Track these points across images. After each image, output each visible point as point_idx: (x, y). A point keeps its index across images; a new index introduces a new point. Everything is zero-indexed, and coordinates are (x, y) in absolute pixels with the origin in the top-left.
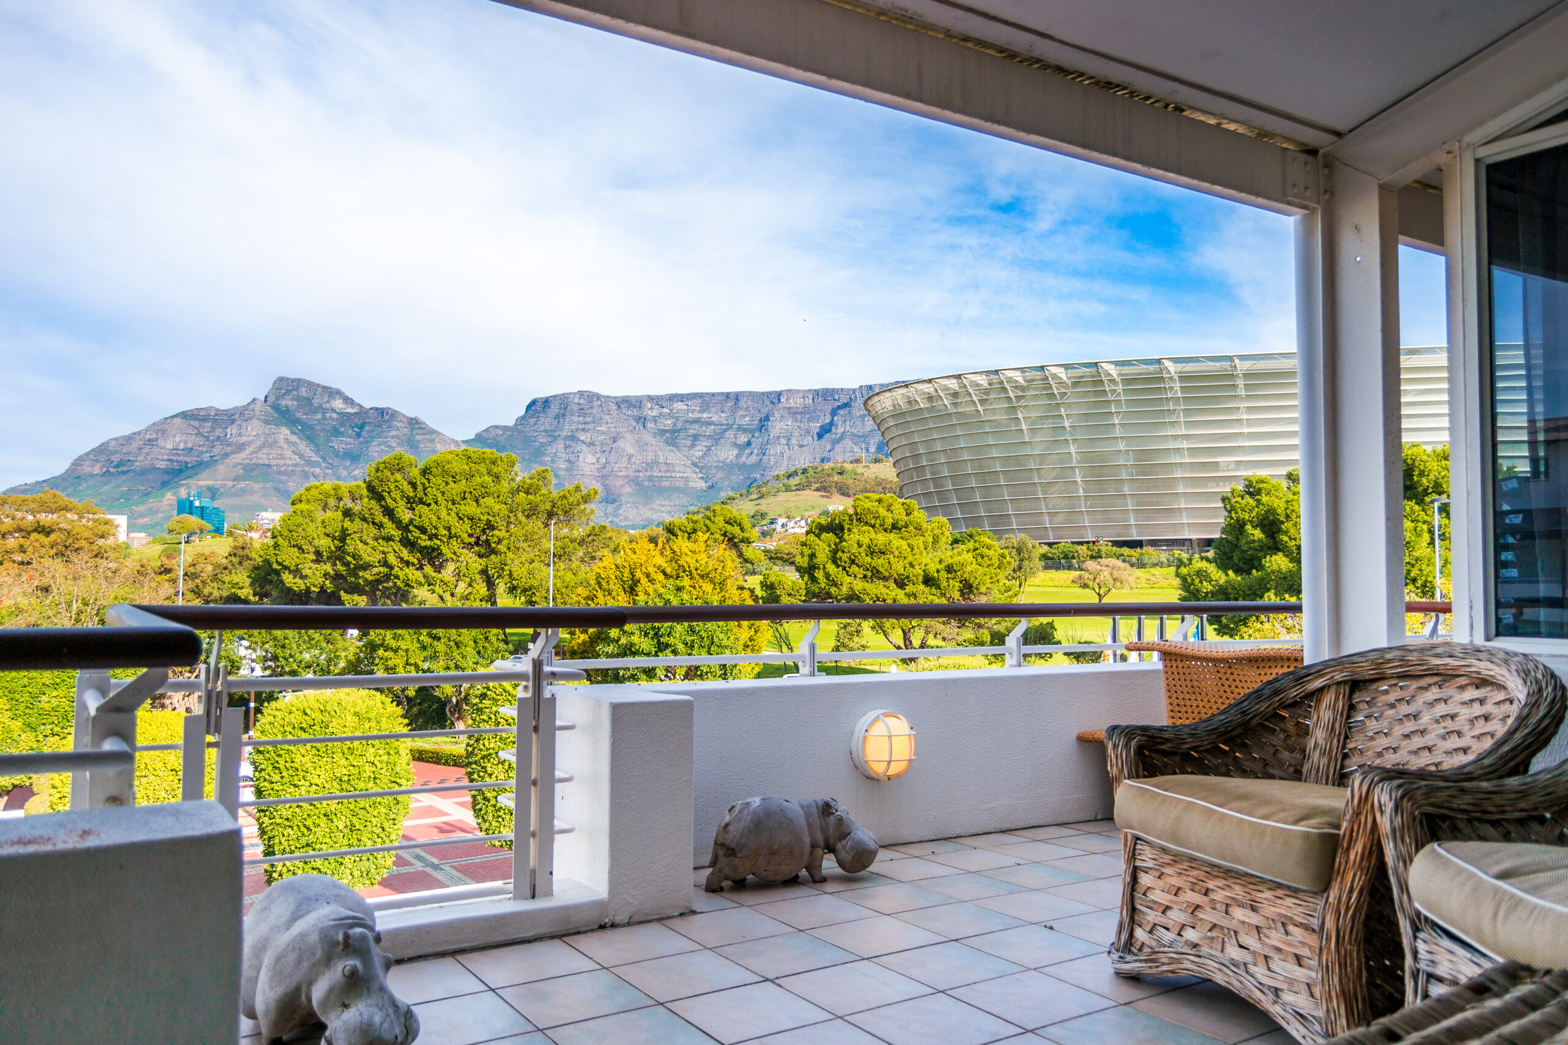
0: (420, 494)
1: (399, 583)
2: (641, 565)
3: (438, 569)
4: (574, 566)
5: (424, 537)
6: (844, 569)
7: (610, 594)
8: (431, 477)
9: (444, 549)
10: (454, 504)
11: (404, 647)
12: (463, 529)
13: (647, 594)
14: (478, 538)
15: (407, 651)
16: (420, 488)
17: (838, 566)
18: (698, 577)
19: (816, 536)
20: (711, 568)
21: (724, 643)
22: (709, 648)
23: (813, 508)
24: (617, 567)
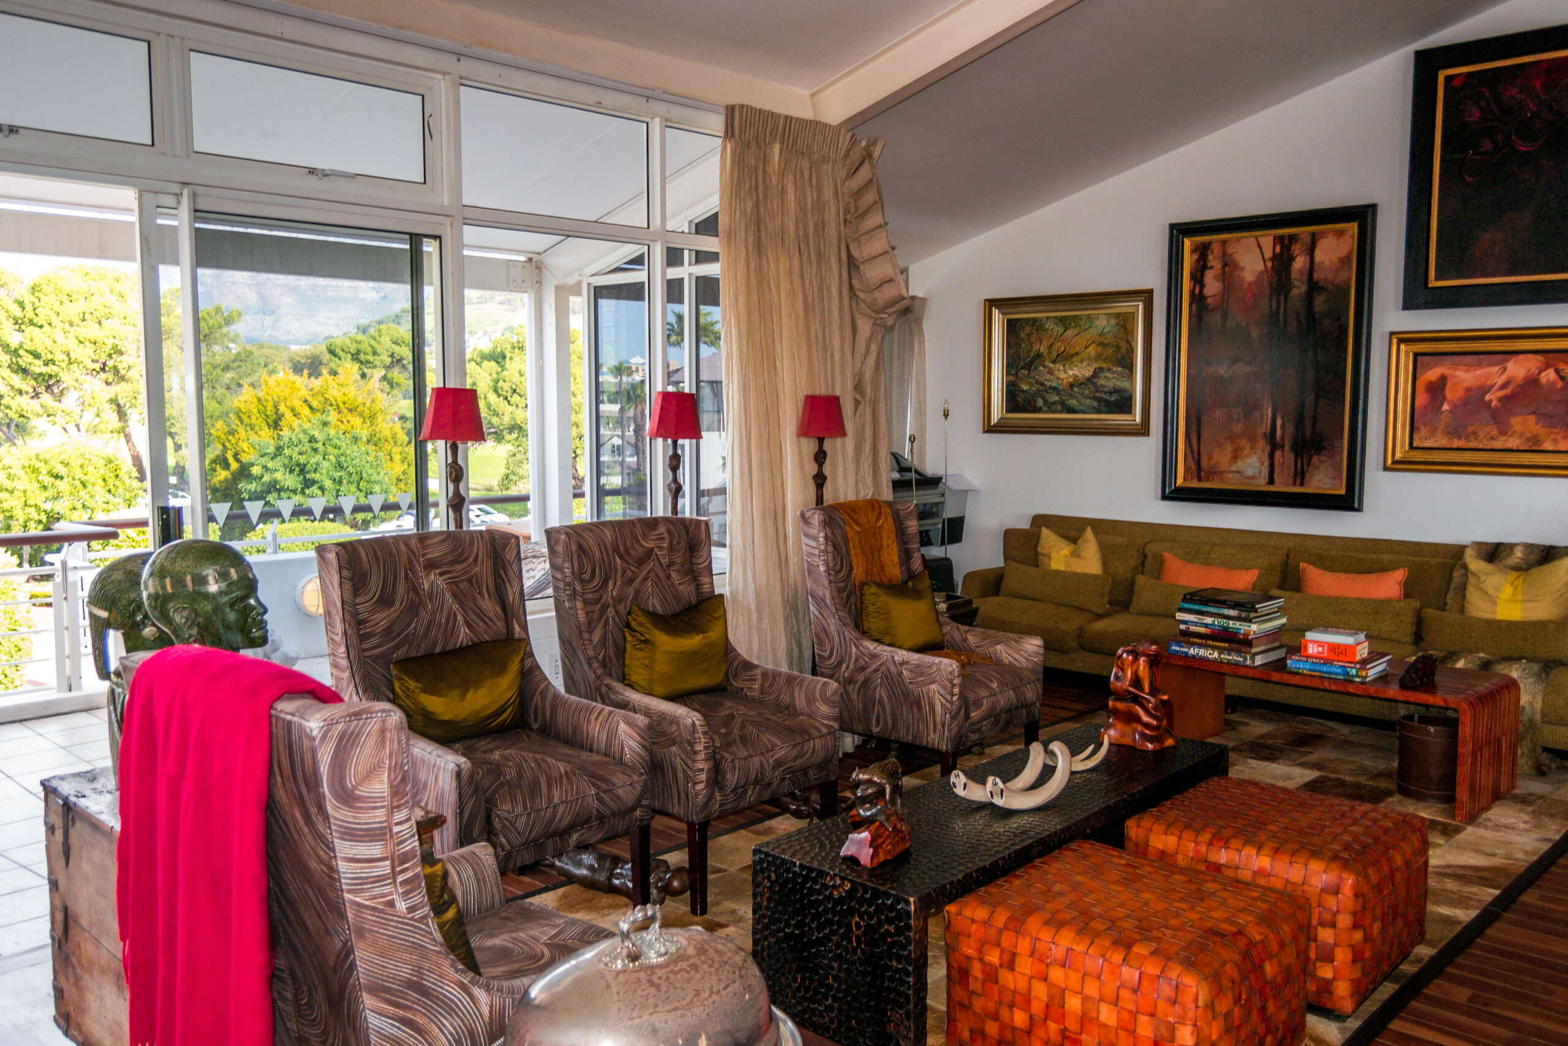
0: (30, 314)
1: (11, 414)
2: (286, 399)
3: (59, 397)
4: (218, 394)
5: (37, 362)
6: (506, 398)
7: (252, 429)
8: (41, 295)
9: (63, 376)
10: (71, 324)
11: (22, 488)
12: (85, 354)
13: (292, 429)
14: (104, 364)
15: (25, 492)
16: (29, 307)
17: (499, 396)
18: (346, 411)
19: (478, 364)
20: (360, 400)
21: (373, 478)
22: (358, 484)
23: (496, 322)
24: (259, 400)
